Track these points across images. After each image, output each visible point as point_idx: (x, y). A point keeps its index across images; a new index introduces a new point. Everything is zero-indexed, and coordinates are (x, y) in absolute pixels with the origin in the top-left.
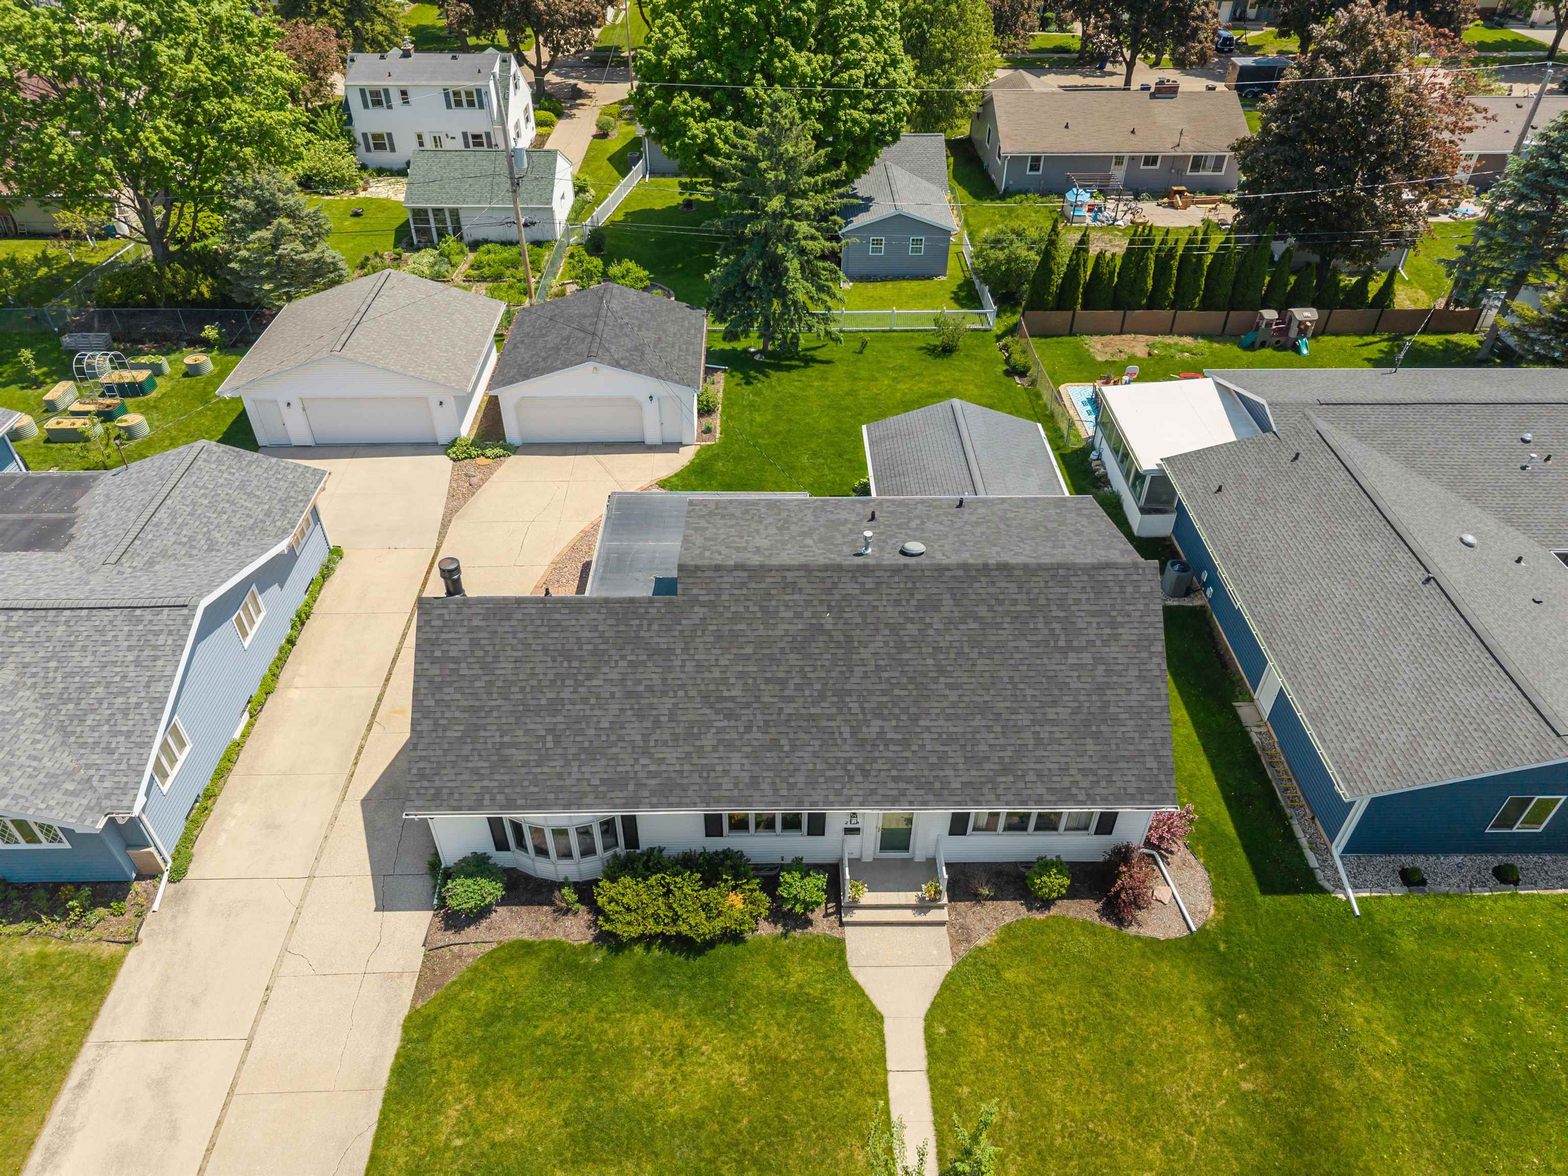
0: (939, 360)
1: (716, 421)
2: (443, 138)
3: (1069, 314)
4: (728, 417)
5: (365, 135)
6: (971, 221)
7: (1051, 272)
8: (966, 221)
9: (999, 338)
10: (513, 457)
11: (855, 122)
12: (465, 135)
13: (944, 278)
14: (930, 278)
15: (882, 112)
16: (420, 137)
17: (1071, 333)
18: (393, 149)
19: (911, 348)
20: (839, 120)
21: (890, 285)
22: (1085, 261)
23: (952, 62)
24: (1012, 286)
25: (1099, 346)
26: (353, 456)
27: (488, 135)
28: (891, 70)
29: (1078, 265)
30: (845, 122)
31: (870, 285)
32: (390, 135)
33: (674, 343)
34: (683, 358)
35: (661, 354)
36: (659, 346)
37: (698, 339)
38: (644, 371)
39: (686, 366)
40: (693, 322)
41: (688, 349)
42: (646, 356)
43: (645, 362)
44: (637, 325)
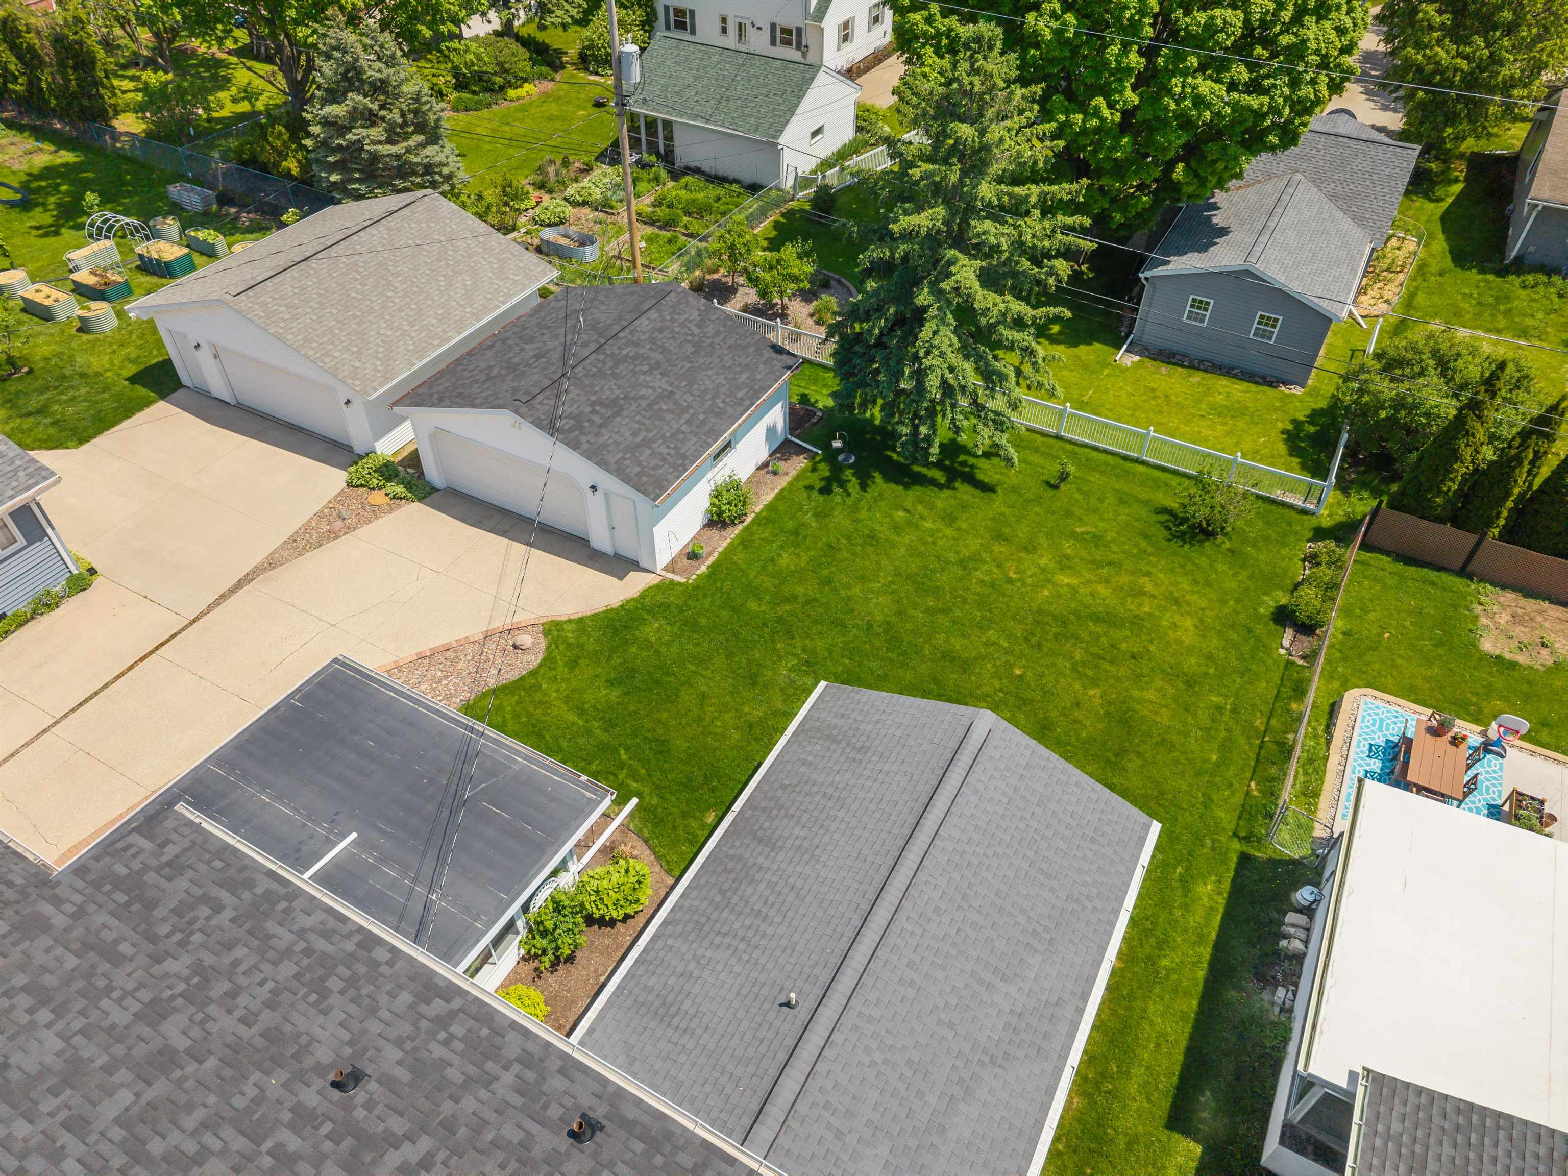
0: (1175, 545)
1: (724, 540)
2: (749, 26)
3: (1471, 539)
4: (744, 542)
5: (667, 8)
6: (1421, 299)
7: (1455, 456)
8: (1411, 296)
9: (1320, 534)
10: (417, 505)
11: (1199, 102)
12: (773, 26)
13: (1298, 391)
14: (1272, 382)
15: (1266, 92)
16: (724, 20)
17: (1464, 572)
18: (693, 32)
19: (1146, 503)
20: (1169, 92)
21: (1197, 378)
22: (1538, 456)
23: (1510, 29)
24: (1393, 446)
25: (1504, 618)
26: (257, 435)
27: (799, 30)
28: (1310, 21)
29: (1519, 460)
30: (1182, 97)
31: (1164, 369)
32: (692, 12)
33: (689, 406)
34: (681, 436)
35: (648, 422)
36: (656, 407)
37: (740, 409)
38: (585, 446)
39: (673, 452)
40: (759, 377)
41: (704, 422)
42: (618, 419)
43: (604, 431)
44: (652, 362)
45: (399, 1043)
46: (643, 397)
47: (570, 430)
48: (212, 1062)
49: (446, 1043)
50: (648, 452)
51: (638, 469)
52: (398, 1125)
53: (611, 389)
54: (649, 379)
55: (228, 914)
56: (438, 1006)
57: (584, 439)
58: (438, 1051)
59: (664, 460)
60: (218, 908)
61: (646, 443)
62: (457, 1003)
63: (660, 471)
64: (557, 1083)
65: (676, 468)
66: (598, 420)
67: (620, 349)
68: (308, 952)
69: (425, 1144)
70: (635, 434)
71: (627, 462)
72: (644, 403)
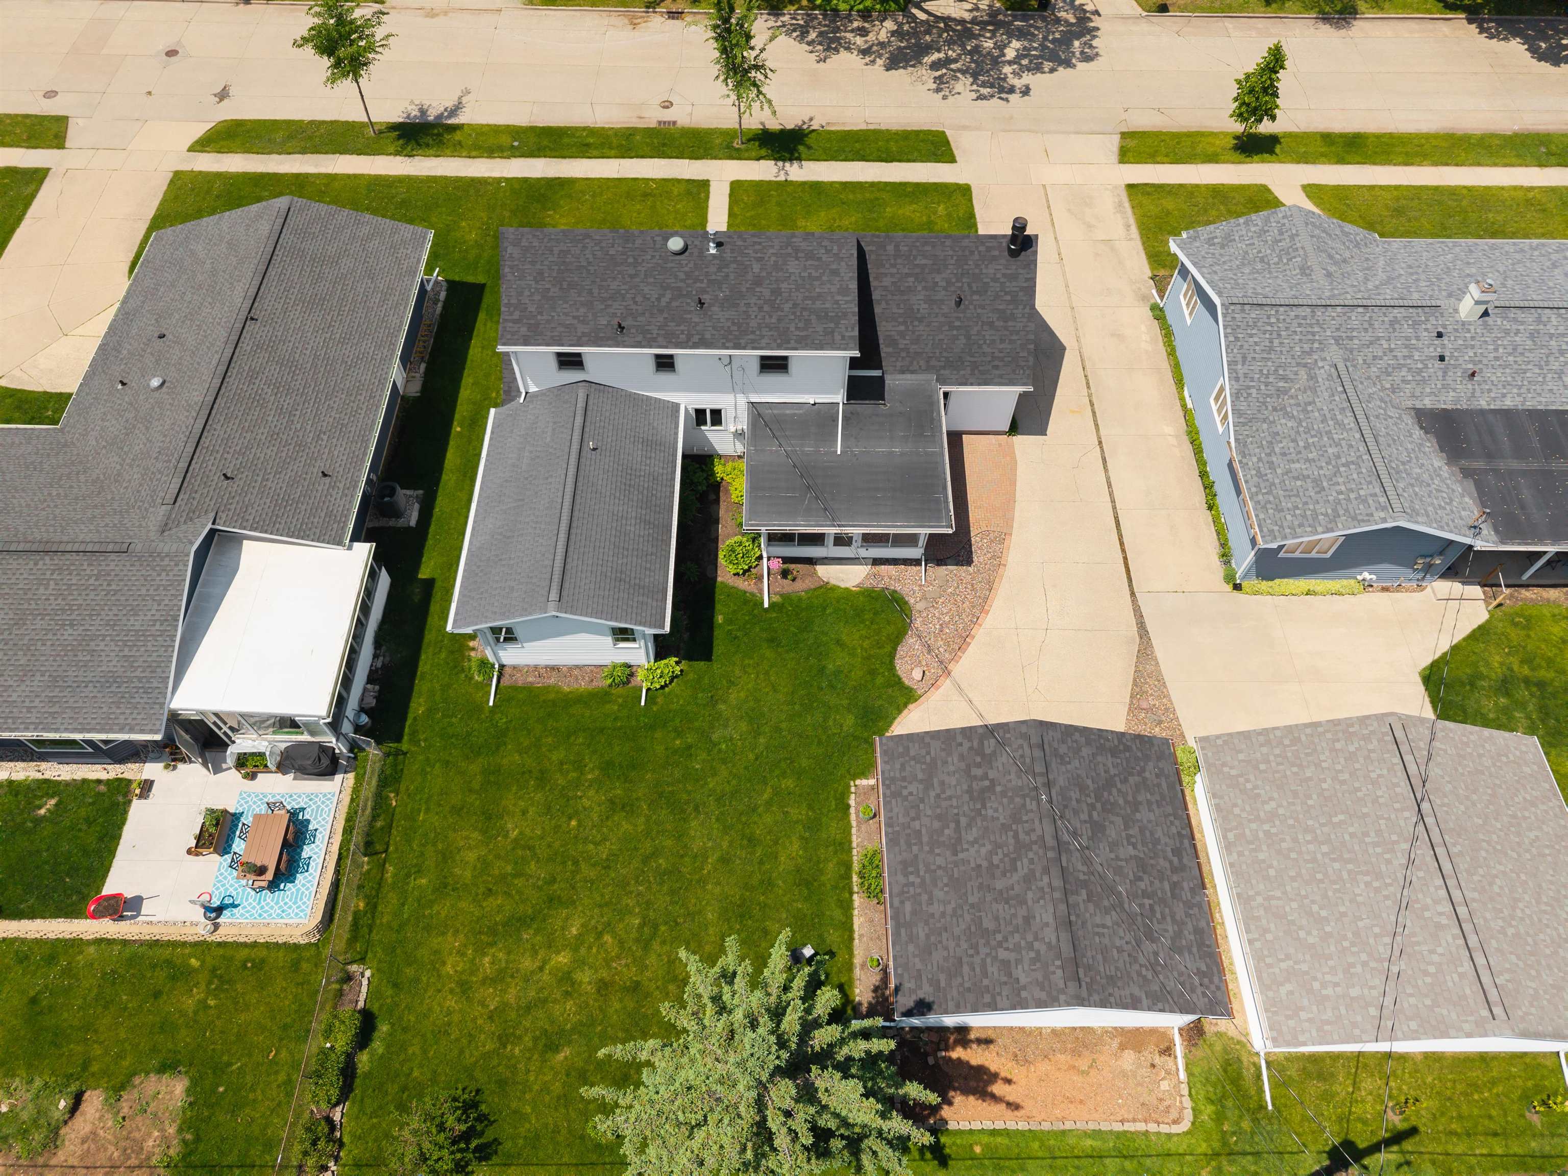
33: (931, 851)
34: (913, 814)
35: (944, 804)
36: (952, 825)
37: (896, 890)
38: (959, 739)
39: (905, 792)
40: (911, 948)
41: (909, 845)
42: (965, 787)
43: (963, 765)
44: (998, 873)
45: (697, 324)
46: (969, 826)
47: (981, 743)
48: (744, 290)
49: (682, 331)
50: (920, 776)
51: (912, 753)
52: (674, 304)
53: (996, 810)
54: (983, 851)
55: (792, 329)
56: (696, 339)
57: (966, 745)
58: (682, 327)
59: (904, 779)
60: (797, 328)
61: (928, 784)
62: (690, 344)
63: (898, 766)
64: (640, 338)
65: (893, 780)
66: (978, 772)
67: (1031, 861)
68: (753, 332)
69: (663, 303)
70: (942, 783)
71: (923, 752)
72: (963, 821)
